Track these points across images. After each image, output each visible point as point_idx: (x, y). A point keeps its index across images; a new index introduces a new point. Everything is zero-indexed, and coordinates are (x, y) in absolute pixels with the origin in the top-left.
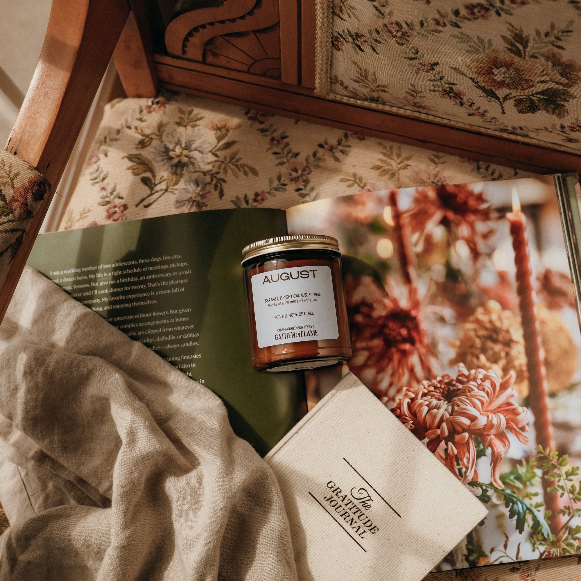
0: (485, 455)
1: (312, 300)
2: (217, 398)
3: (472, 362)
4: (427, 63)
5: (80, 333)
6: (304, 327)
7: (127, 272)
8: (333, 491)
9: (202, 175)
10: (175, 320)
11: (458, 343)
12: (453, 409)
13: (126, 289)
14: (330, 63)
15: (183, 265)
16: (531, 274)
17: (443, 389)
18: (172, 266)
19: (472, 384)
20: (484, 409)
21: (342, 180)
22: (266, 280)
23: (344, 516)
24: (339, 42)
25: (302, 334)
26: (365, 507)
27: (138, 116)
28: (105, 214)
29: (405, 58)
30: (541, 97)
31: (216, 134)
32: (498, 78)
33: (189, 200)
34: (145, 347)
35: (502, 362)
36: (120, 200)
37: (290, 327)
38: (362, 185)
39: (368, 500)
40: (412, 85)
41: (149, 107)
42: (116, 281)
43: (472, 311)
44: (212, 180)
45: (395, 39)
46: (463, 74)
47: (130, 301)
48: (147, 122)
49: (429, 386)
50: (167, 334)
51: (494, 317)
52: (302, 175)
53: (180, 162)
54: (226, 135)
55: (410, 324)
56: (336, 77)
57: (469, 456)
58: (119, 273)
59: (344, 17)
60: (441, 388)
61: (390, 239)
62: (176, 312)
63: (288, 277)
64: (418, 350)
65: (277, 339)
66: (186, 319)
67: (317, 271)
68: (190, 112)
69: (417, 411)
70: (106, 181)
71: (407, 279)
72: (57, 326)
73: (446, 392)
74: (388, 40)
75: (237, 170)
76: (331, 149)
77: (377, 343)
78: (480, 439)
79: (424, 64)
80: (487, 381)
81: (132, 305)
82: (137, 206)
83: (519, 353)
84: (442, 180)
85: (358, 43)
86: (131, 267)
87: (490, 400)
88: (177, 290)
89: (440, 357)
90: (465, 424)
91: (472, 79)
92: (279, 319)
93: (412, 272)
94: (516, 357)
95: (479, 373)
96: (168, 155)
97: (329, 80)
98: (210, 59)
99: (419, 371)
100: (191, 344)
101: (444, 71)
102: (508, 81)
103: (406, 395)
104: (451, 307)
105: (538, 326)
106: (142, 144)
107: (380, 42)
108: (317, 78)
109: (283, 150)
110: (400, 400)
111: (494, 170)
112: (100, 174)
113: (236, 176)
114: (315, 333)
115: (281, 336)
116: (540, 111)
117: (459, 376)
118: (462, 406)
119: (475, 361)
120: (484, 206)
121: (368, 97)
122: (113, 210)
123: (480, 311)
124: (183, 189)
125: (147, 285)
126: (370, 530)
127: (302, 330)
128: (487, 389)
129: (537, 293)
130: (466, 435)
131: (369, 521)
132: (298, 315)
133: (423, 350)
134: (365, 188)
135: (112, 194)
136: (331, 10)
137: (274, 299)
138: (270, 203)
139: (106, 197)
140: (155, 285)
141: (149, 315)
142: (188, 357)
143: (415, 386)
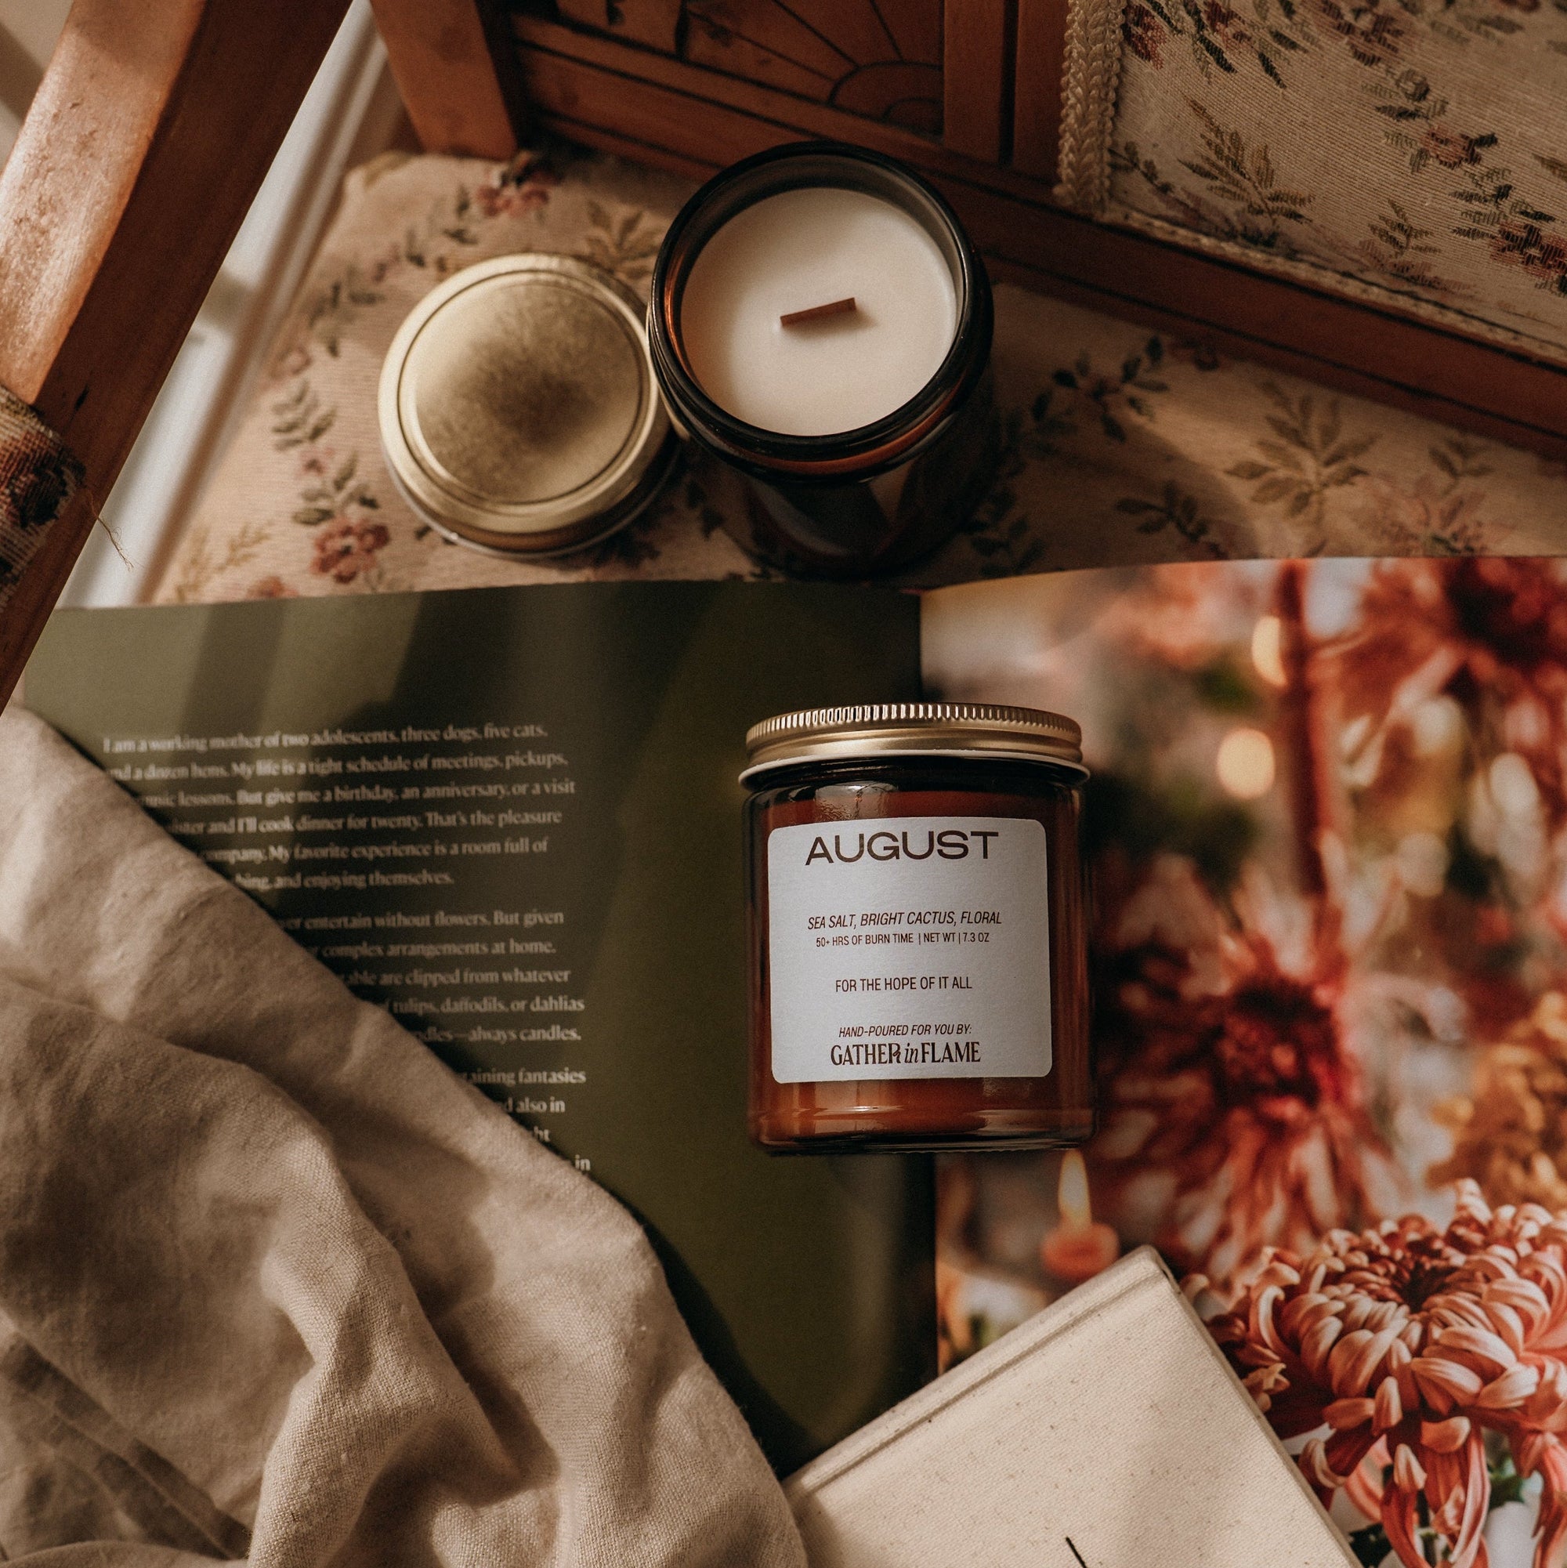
0: (1516, 1498)
1: (969, 937)
2: (630, 1222)
3: (1506, 1178)
4: (1454, 132)
5: (182, 963)
6: (933, 1030)
7: (359, 766)
10: (507, 948)
11: (1465, 1110)
12: (1425, 1334)
13: (352, 823)
14: (1116, 99)
15: (549, 760)
17: (1399, 1264)
18: (514, 760)
19: (1499, 1254)
20: (1531, 1342)
21: (1124, 506)
22: (819, 850)
24: (1147, 28)
25: (926, 1052)
27: (451, 221)
28: (310, 554)
29: (1378, 109)
34: (398, 1029)
36: (366, 511)
37: (886, 1023)
38: (1191, 528)
40: (1393, 205)
41: (491, 194)
42: (323, 795)
43: (1522, 1004)
45: (1346, 39)
47: (362, 867)
48: (482, 246)
49: (1352, 1249)
50: (477, 992)
55: (1308, 1033)
56: (1132, 151)
57: (1462, 1498)
58: (332, 766)
60: (1391, 1259)
61: (1267, 732)
62: (513, 919)
64: (1324, 1122)
65: (837, 1060)
66: (543, 948)
67: (995, 834)
68: (629, 225)
69: (1304, 1329)
70: (324, 441)
71: (1311, 878)
73: (1407, 1275)
74: (1323, 40)
76: (1100, 392)
77: (1187, 1086)
78: (1506, 1443)
79: (1442, 136)
80: (1550, 1248)
81: (367, 881)
82: (423, 535)
85: (1216, 40)
86: (375, 752)
87: (1554, 1312)
88: (521, 846)
89: (1398, 1151)
90: (1460, 1389)
92: (851, 994)
93: (1333, 851)
95: (1528, 1219)
97: (1107, 157)
98: (701, 45)
99: (1322, 1195)
100: (556, 1033)
101: (1513, 167)
103: (1270, 1275)
104: (1456, 984)
107: (1293, 45)
108: (1067, 146)
110: (1248, 1288)
112: (306, 414)
114: (971, 1052)
115: (853, 1052)
117: (1456, 1223)
118: (1456, 1328)
119: (1517, 1175)
121: (1240, 227)
122: (339, 543)
123: (1551, 1006)
125: (425, 820)
127: (926, 1038)
128: (1547, 1274)
130: (1463, 1425)
132: (917, 985)
133: (1342, 1126)
134: (1202, 539)
137: (841, 922)
139: (321, 494)
140: (451, 820)
141: (422, 921)
142: (541, 1077)
143: (1304, 1246)
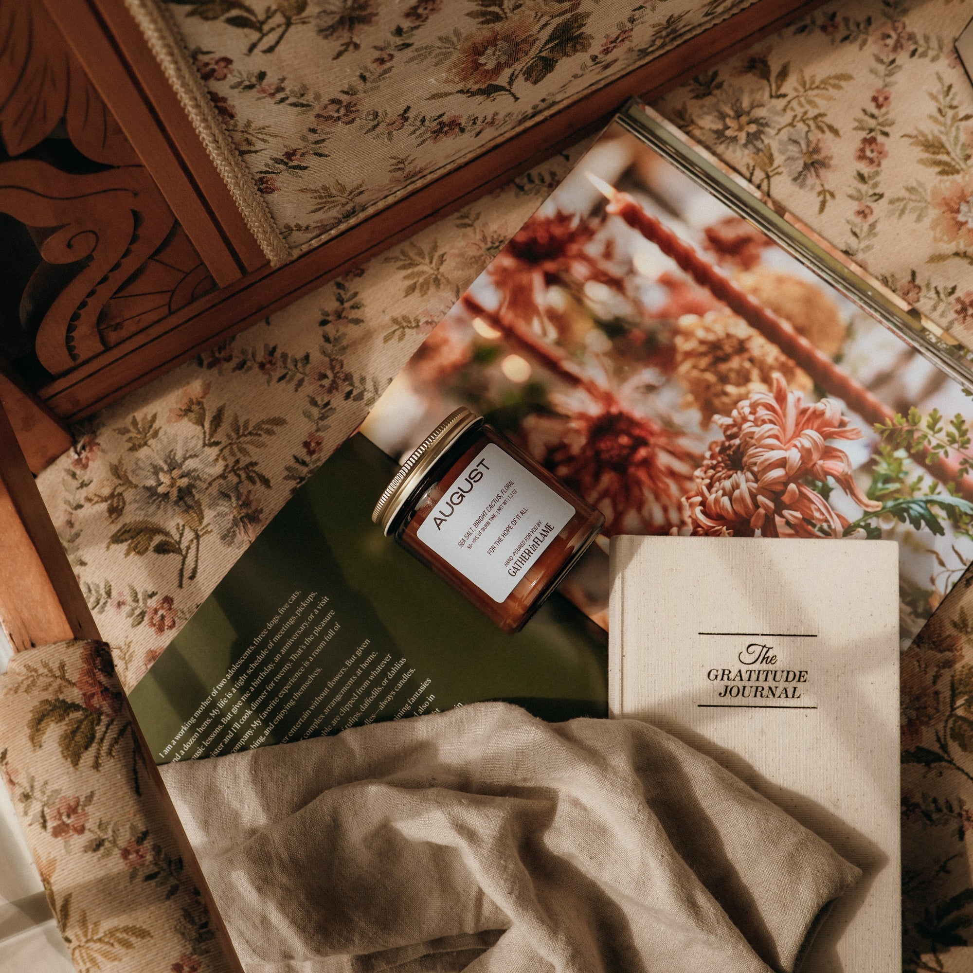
0: (831, 489)
3: (724, 404)
4: (395, 117)
5: (271, 786)
7: (252, 669)
8: (722, 679)
9: (222, 481)
10: (362, 669)
11: (690, 398)
12: (753, 473)
13: (269, 688)
14: (271, 215)
15: (310, 598)
16: (694, 251)
17: (722, 462)
18: (299, 611)
19: (747, 427)
20: (784, 441)
21: (387, 339)
22: (438, 521)
23: (759, 694)
24: (267, 182)
25: (537, 542)
26: (771, 662)
27: (76, 484)
28: (152, 631)
29: (366, 133)
30: (552, 45)
31: (190, 420)
32: (490, 66)
33: (235, 523)
34: (359, 729)
35: (755, 374)
36: (155, 598)
37: (516, 547)
38: (414, 324)
39: (767, 652)
40: (392, 158)
41: (78, 462)
42: (250, 690)
43: (672, 350)
44: (239, 476)
45: (340, 122)
46: (446, 95)
47: (288, 697)
48: (95, 480)
49: (705, 472)
50: (367, 693)
51: (701, 334)
52: (335, 376)
53: (180, 490)
54: (204, 409)
55: (622, 426)
56: (287, 227)
57: (816, 507)
58: (243, 679)
59: (257, 148)
61: (512, 353)
62: (354, 658)
63: (462, 495)
64: (656, 445)
65: (514, 574)
66: (373, 656)
68: (135, 423)
69: (719, 510)
70: (114, 593)
71: (573, 381)
72: (235, 804)
73: (729, 462)
74: (333, 130)
75: (256, 438)
76: (339, 315)
77: (607, 479)
78: (810, 478)
79: (392, 122)
80: (758, 409)
81: (294, 700)
82: (181, 586)
83: (762, 347)
84: (495, 237)
85: (295, 163)
86: (251, 659)
87: (780, 426)
88: (331, 633)
89: (685, 430)
90: (780, 477)
91: (461, 92)
92: (496, 550)
93: (570, 366)
94: (763, 355)
95: (742, 408)
96: (159, 495)
97: (281, 237)
98: (113, 337)
99: (680, 467)
100: (406, 677)
101: (421, 110)
102: (503, 59)
103: (692, 505)
104: (647, 365)
105: (753, 300)
106: (115, 511)
107: (324, 140)
108: (265, 247)
109: (286, 367)
110: (690, 517)
111: (540, 174)
112: (97, 592)
113: (261, 445)
114: (549, 528)
115: (516, 566)
116: (559, 62)
117: (725, 432)
118: (759, 462)
119: (726, 400)
120: (575, 223)
121: (341, 216)
122: (157, 618)
123: (679, 341)
124: (215, 517)
125: (291, 661)
126: (799, 681)
128: (766, 418)
129: (720, 265)
130: (792, 486)
131: (788, 672)
132: (512, 526)
133: (662, 441)
134: (420, 324)
135: (136, 600)
136: (237, 153)
137: (469, 534)
138: (332, 440)
139: (133, 610)
140: (300, 652)
141: (326, 691)
142: (417, 695)
143: (692, 486)
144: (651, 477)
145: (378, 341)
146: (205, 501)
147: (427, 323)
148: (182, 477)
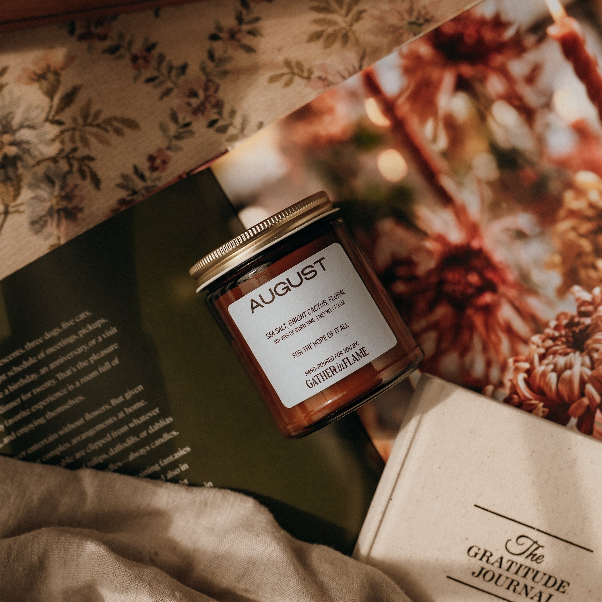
1: (337, 306)
3: (589, 278)
6: (344, 352)
7: (13, 372)
8: (481, 559)
9: (51, 164)
10: (125, 413)
11: (557, 259)
12: (591, 358)
13: (24, 398)
15: (98, 324)
17: (565, 336)
18: (82, 332)
21: (272, 80)
22: (255, 305)
23: (512, 588)
26: (536, 560)
31: (41, 88)
33: (50, 212)
34: (100, 473)
38: (306, 74)
39: (536, 549)
42: (4, 392)
43: (558, 202)
44: (71, 165)
47: (40, 414)
49: (544, 341)
50: (122, 439)
51: (594, 196)
52: (207, 98)
53: (5, 157)
54: (58, 82)
55: (478, 263)
61: (394, 148)
62: (121, 399)
63: (287, 287)
64: (504, 296)
66: (141, 404)
67: (323, 258)
69: (542, 384)
71: (445, 199)
73: (571, 339)
75: (101, 132)
76: (233, 35)
77: (441, 312)
81: (45, 418)
86: (17, 362)
88: (107, 366)
89: (540, 290)
92: (301, 356)
93: (447, 183)
99: (519, 326)
100: (166, 437)
103: (517, 370)
104: (526, 210)
109: (158, 70)
110: (511, 380)
113: (105, 142)
114: (363, 353)
115: (316, 379)
117: (579, 306)
119: (592, 274)
120: (509, 33)
123: (569, 197)
124: (32, 198)
125: (57, 379)
126: (558, 589)
131: (550, 577)
132: (327, 337)
133: (512, 293)
134: (312, 77)
137: (281, 329)
140: (69, 373)
141: (80, 422)
142: (170, 459)
143: (524, 350)
144: (487, 326)
145: (263, 78)
146: (27, 178)
147: (320, 78)
148: (13, 143)
